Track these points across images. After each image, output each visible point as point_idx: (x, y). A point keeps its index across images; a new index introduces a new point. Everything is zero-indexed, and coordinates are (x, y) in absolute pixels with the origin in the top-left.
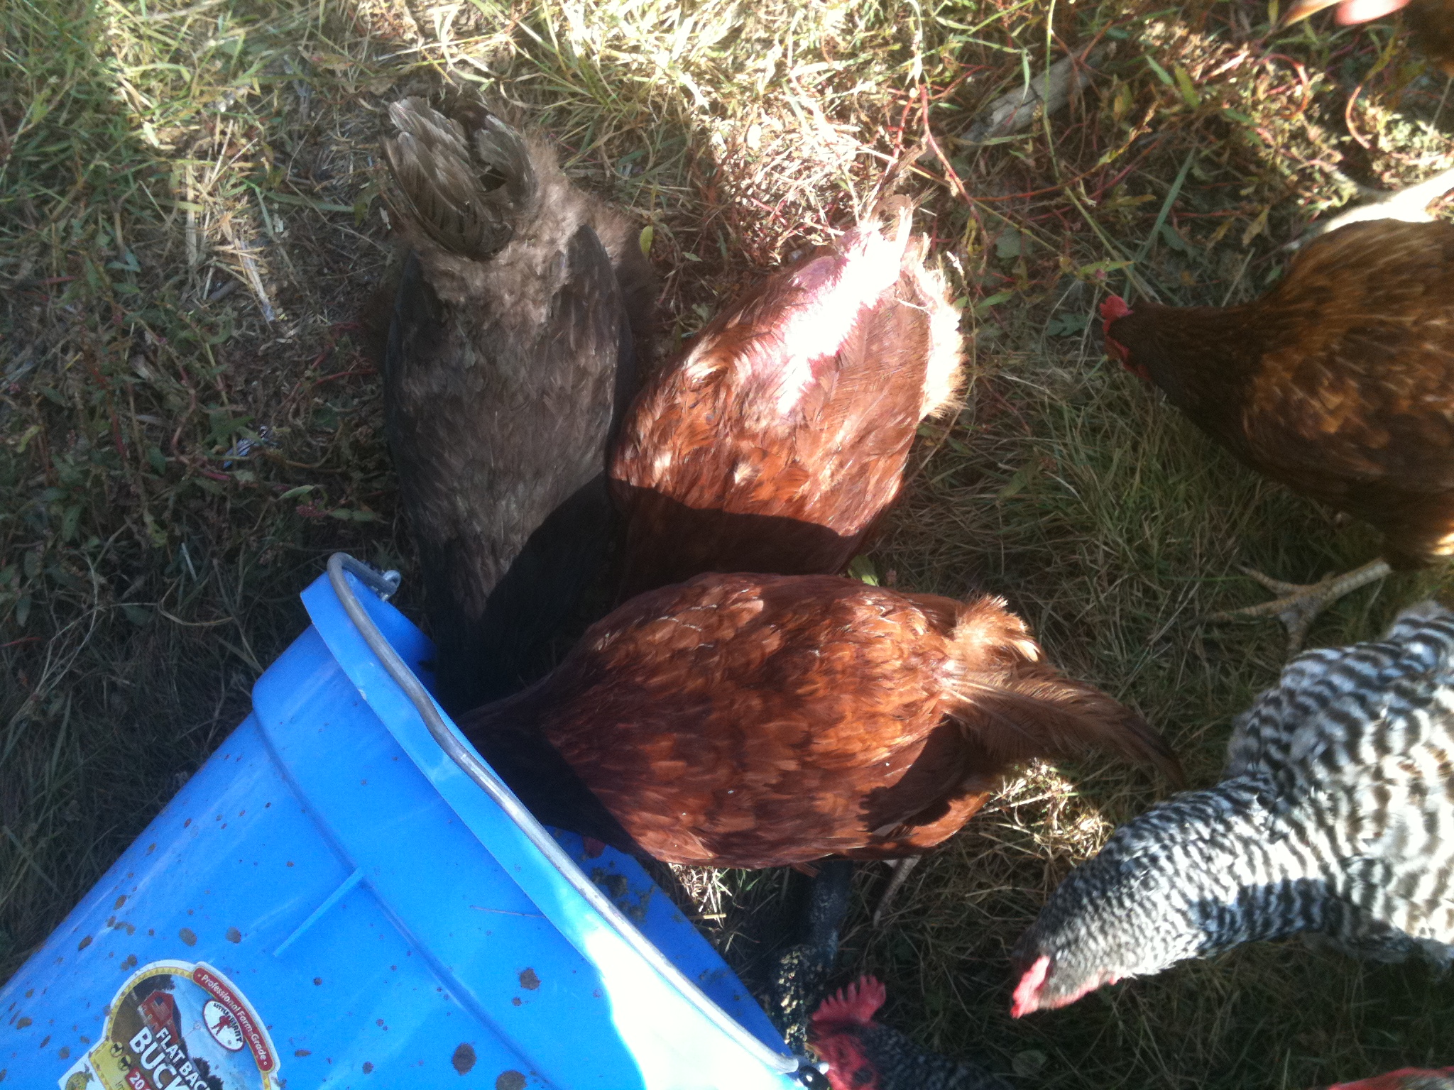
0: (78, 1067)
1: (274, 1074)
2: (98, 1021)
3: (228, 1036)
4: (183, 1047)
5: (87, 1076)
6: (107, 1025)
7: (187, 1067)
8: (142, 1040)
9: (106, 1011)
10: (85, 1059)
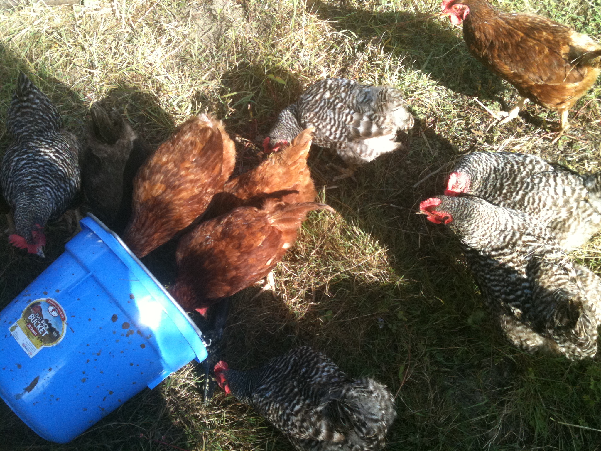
0: (14, 325)
1: (65, 321)
2: (20, 315)
3: (55, 314)
4: (42, 317)
5: (16, 326)
6: (22, 315)
7: (43, 321)
8: (32, 317)
9: (22, 312)
10: (16, 323)
